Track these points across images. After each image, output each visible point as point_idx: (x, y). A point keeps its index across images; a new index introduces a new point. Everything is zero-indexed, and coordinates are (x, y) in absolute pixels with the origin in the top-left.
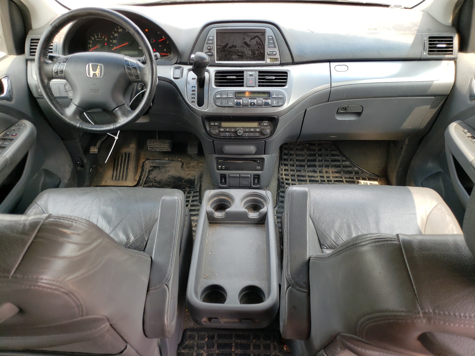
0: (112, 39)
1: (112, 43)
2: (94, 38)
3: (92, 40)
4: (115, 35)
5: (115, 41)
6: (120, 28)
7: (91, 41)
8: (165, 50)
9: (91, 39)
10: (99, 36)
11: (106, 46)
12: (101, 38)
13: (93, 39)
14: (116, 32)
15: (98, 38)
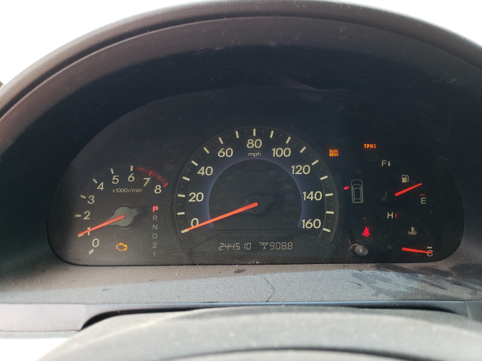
0: (187, 188)
1: (184, 204)
2: (109, 186)
3: (98, 193)
4: (202, 171)
5: (196, 197)
6: (225, 146)
7: (93, 197)
8: (413, 232)
9: (93, 190)
10: (131, 178)
11: (155, 218)
12: (139, 183)
13: (101, 187)
14: (204, 161)
15: (124, 183)
